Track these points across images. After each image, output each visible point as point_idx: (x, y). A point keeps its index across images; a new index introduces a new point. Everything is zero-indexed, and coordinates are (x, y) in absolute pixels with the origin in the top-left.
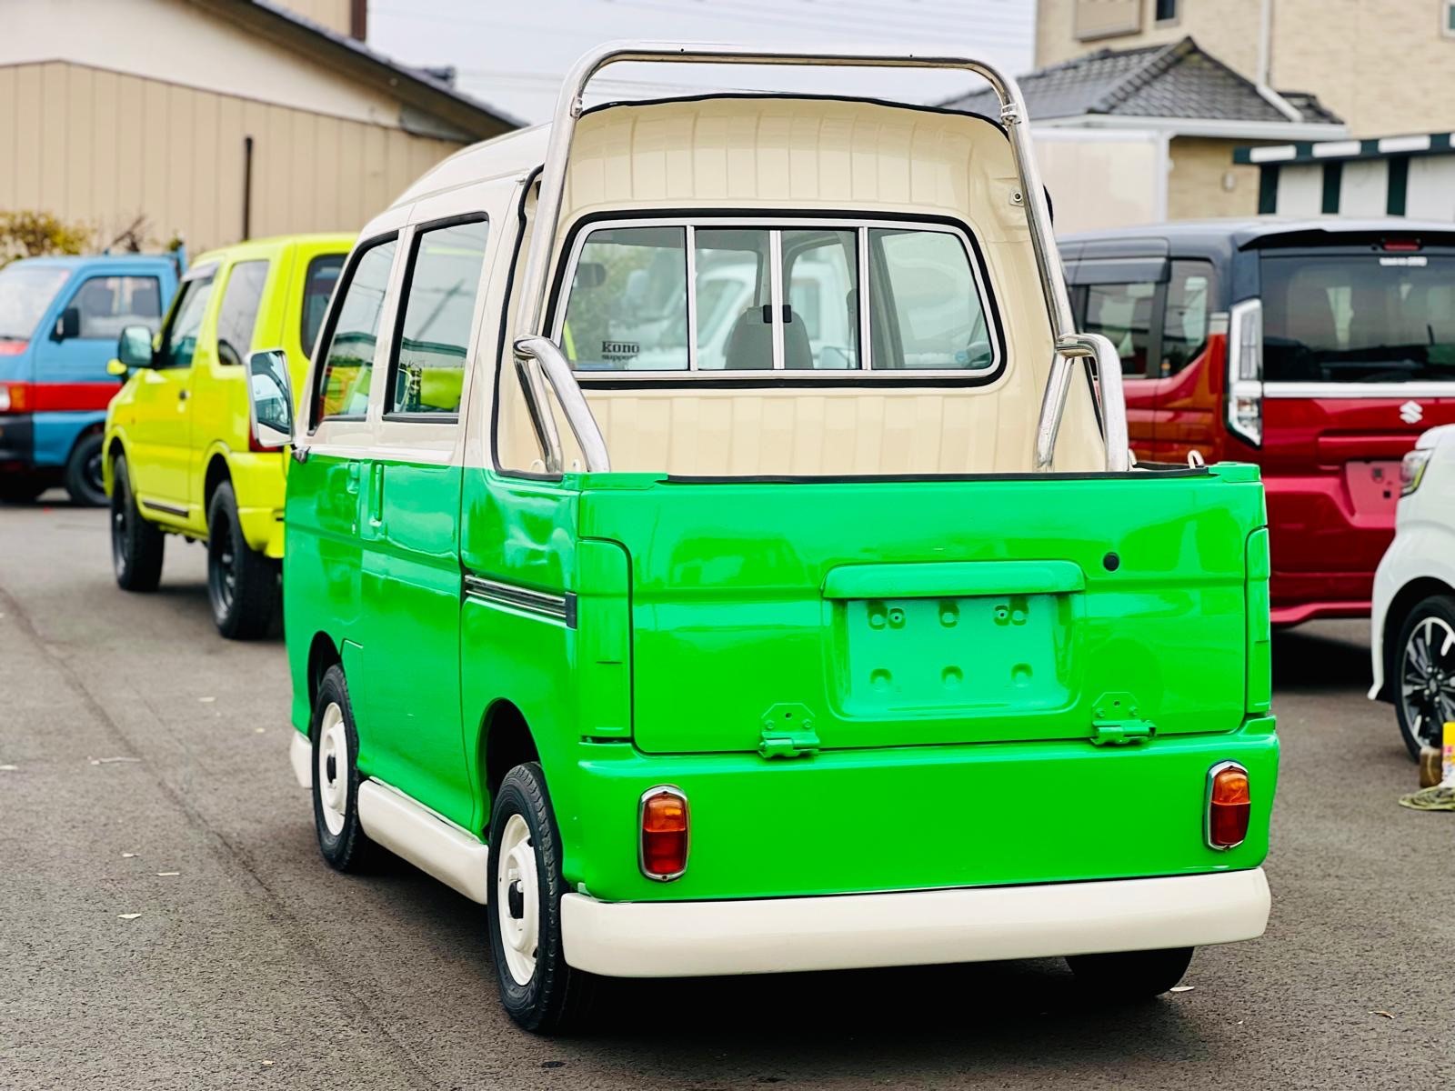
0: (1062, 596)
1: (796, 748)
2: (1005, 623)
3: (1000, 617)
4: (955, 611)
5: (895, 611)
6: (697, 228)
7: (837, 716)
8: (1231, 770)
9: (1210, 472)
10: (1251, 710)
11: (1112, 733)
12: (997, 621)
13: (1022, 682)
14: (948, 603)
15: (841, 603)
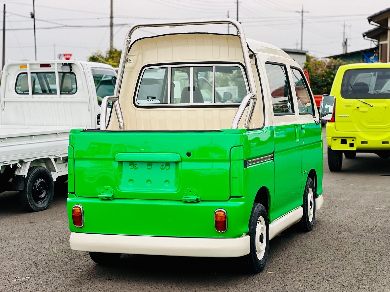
0: (177, 163)
1: (106, 197)
2: (164, 169)
3: (162, 167)
4: (151, 165)
5: (135, 165)
6: (171, 68)
7: (118, 190)
8: (220, 211)
9: (221, 131)
10: (231, 196)
11: (186, 199)
12: (161, 169)
13: (166, 185)
14: (150, 163)
15: (121, 162)
